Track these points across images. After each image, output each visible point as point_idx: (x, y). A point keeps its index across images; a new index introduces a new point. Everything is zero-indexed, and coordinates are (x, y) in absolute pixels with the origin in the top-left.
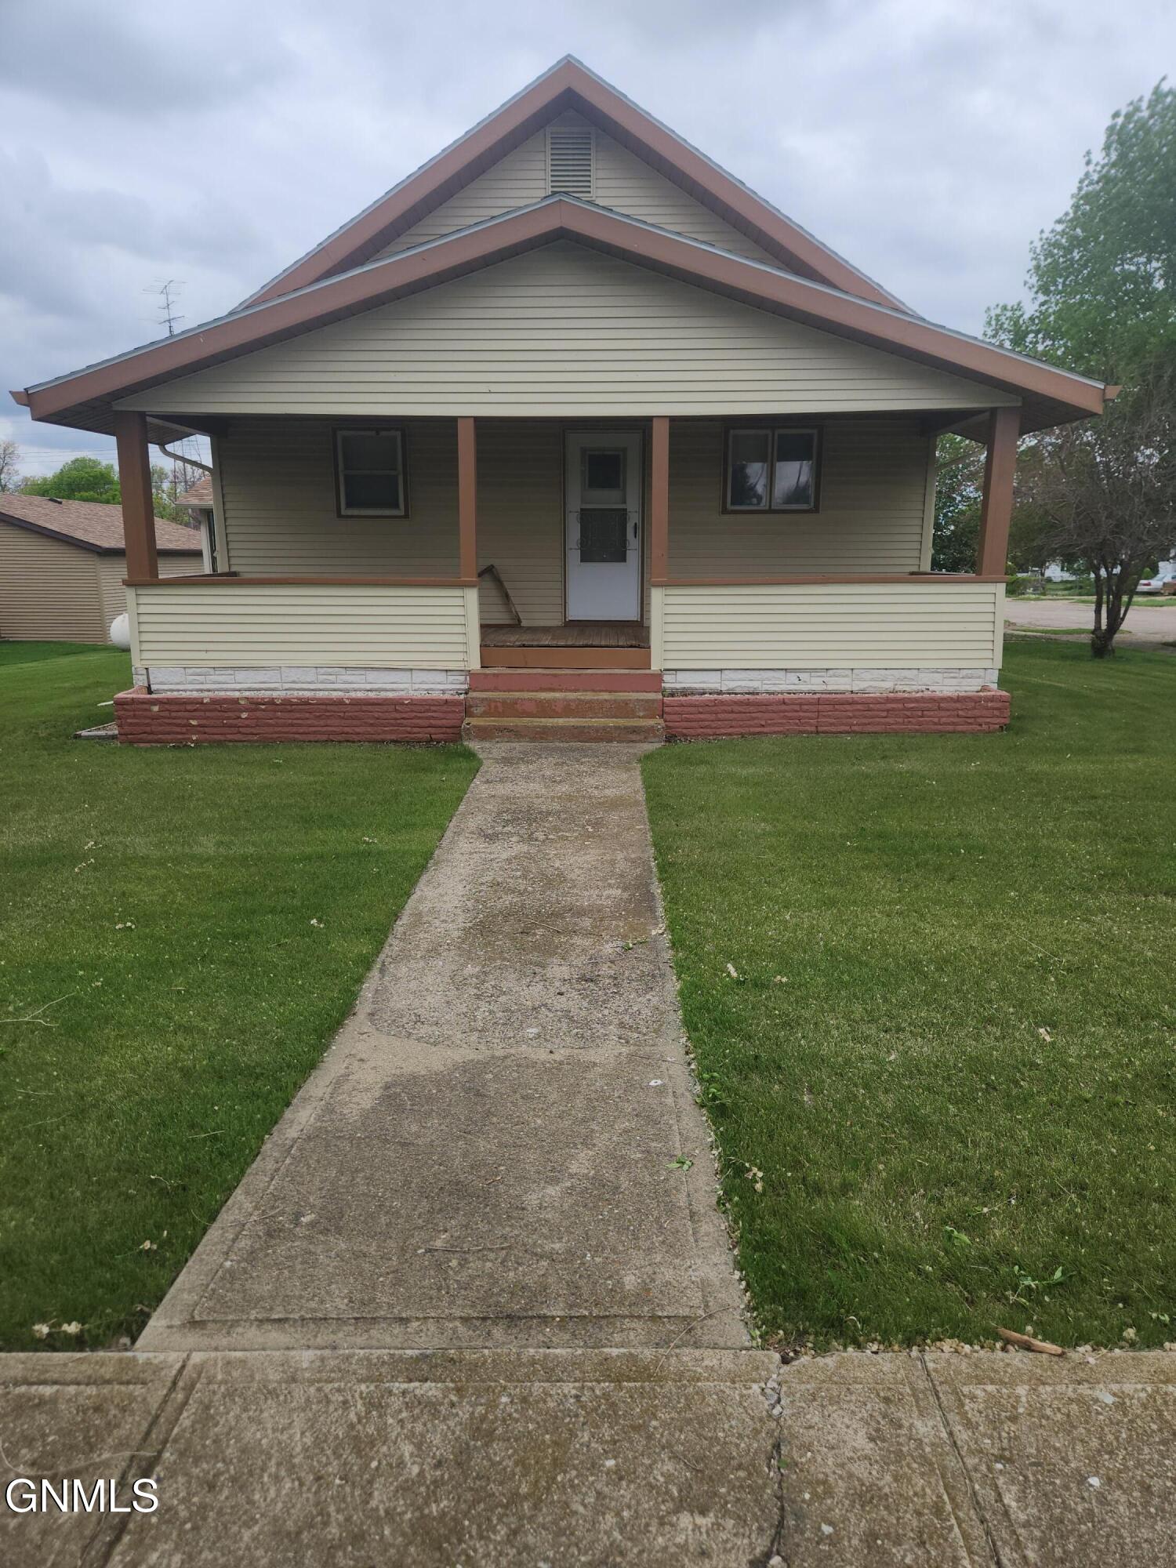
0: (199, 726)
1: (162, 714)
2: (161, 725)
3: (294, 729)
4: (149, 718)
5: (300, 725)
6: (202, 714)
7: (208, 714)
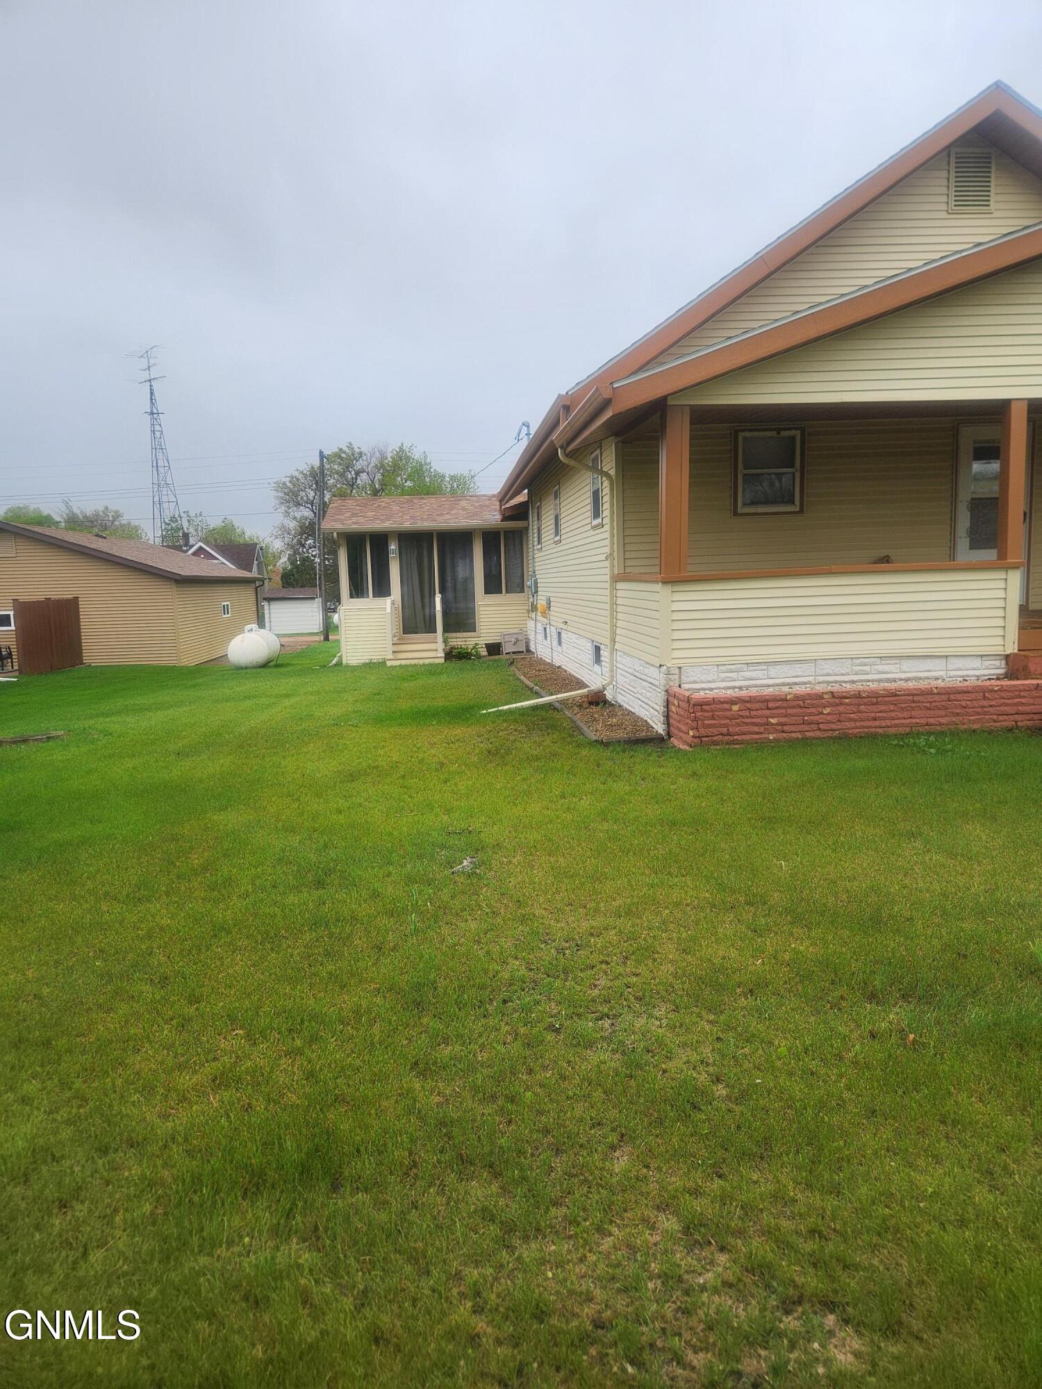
0: (777, 724)
1: (740, 713)
2: (738, 725)
3: (877, 723)
4: (727, 718)
5: (884, 719)
6: (784, 711)
7: (790, 711)
